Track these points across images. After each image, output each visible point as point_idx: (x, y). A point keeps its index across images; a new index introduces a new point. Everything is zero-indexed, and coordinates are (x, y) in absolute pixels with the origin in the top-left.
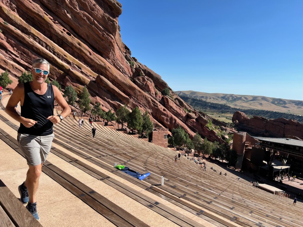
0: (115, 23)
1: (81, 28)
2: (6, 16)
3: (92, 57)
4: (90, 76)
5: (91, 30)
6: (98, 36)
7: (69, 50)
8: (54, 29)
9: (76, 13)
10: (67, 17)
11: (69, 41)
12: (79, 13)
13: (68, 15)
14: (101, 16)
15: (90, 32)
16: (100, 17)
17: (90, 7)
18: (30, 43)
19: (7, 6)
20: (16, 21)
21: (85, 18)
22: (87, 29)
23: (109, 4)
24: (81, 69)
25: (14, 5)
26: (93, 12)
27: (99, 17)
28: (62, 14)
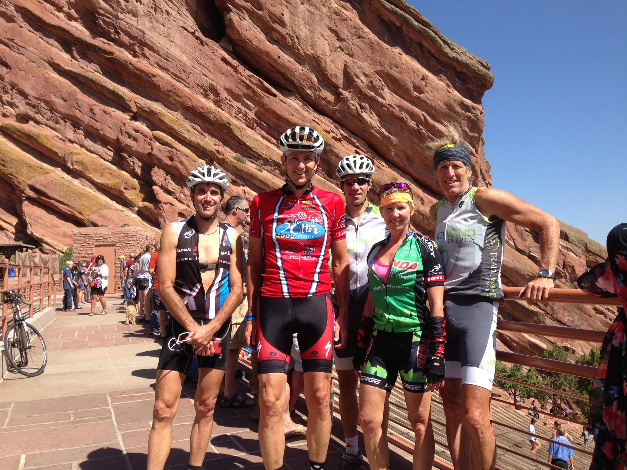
0: (479, 113)
2: (239, 142)
9: (382, 106)
10: (361, 121)
12: (389, 105)
13: (365, 115)
14: (443, 102)
16: (439, 105)
17: (413, 86)
19: (238, 119)
20: (259, 151)
21: (404, 115)
23: (458, 69)
26: (421, 95)
27: (437, 106)
28: (352, 115)
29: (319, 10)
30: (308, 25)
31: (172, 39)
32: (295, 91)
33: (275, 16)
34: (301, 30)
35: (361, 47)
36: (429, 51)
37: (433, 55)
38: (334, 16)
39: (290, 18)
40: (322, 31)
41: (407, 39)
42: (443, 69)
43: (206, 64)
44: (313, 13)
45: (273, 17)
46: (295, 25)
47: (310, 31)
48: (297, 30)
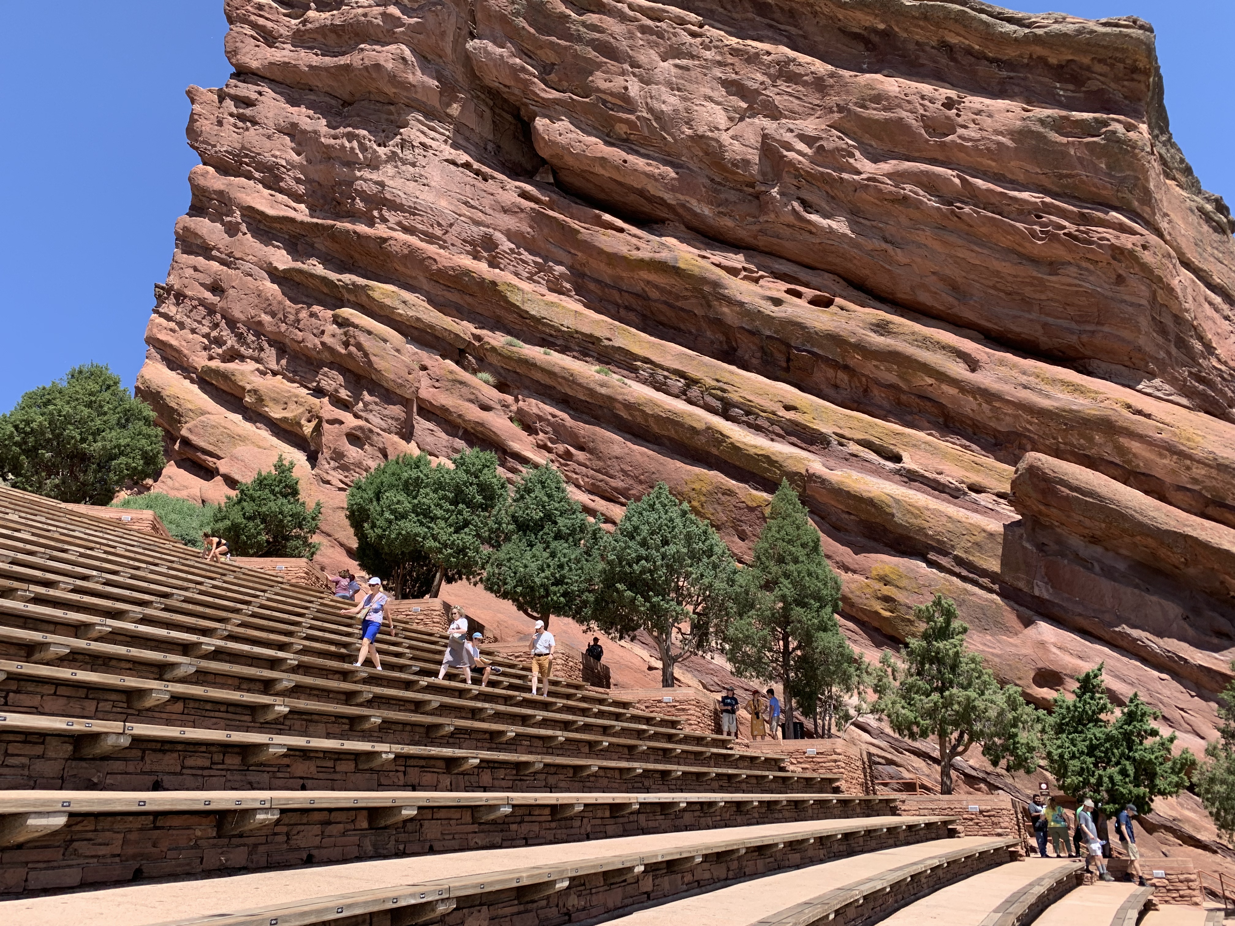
1: (900, 256)
2: (519, 315)
3: (983, 379)
4: (978, 489)
5: (960, 242)
6: (1020, 255)
7: (836, 387)
8: (730, 301)
9: (857, 187)
10: (811, 232)
11: (816, 333)
12: (870, 180)
13: (814, 217)
14: (1012, 133)
15: (962, 253)
16: (999, 143)
17: (925, 127)
18: (599, 389)
19: (533, 280)
20: (556, 322)
21: (908, 189)
22: (937, 246)
24: (897, 459)
25: (559, 269)
26: (950, 138)
27: (994, 147)
29: (698, 58)
30: (679, 90)
31: (425, 181)
32: (671, 216)
33: (612, 94)
34: (664, 102)
35: (796, 94)
36: (969, 52)
37: (980, 57)
38: (730, 59)
39: (642, 89)
40: (709, 92)
41: (912, 47)
42: (1012, 74)
43: (481, 205)
44: (687, 69)
45: (609, 98)
46: (651, 98)
47: (684, 99)
48: (656, 105)
